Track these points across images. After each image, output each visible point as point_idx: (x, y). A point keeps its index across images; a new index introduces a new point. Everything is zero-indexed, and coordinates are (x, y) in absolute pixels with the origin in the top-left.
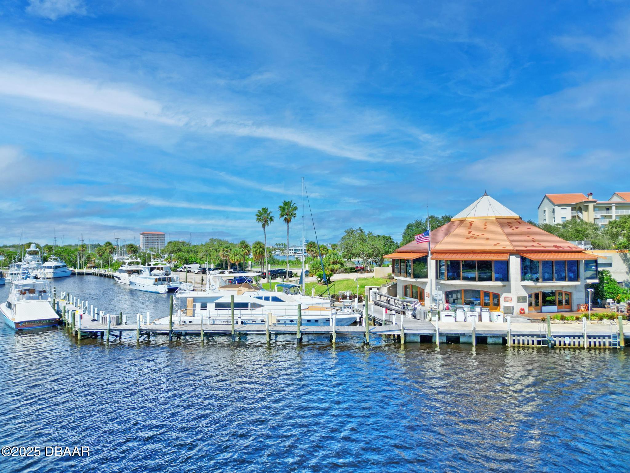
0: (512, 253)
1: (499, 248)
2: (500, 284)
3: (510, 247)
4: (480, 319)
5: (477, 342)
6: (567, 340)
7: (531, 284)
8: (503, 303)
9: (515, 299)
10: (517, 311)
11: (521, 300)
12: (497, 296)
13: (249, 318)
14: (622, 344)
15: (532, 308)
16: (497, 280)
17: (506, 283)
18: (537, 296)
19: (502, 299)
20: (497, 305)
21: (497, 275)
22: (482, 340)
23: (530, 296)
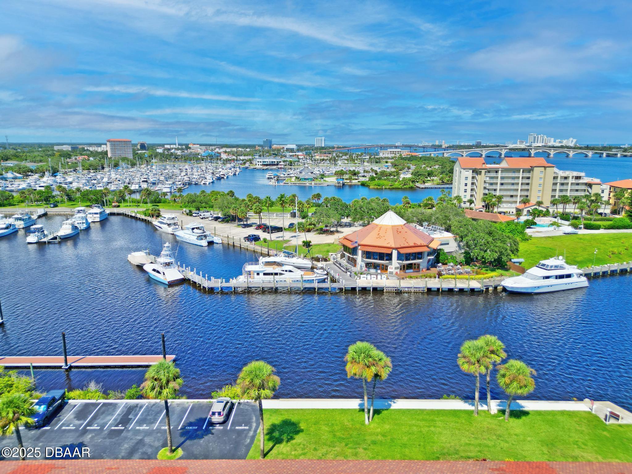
0: (393, 249)
1: (389, 245)
2: (388, 262)
3: (393, 246)
4: (377, 278)
5: (373, 290)
6: (406, 289)
7: (401, 262)
8: (389, 270)
9: (394, 268)
10: (394, 273)
11: (396, 268)
12: (387, 266)
13: (279, 279)
14: (426, 291)
15: (401, 271)
16: (387, 260)
17: (390, 261)
18: (404, 266)
19: (389, 268)
20: (387, 270)
21: (387, 258)
22: (375, 289)
23: (401, 266)
